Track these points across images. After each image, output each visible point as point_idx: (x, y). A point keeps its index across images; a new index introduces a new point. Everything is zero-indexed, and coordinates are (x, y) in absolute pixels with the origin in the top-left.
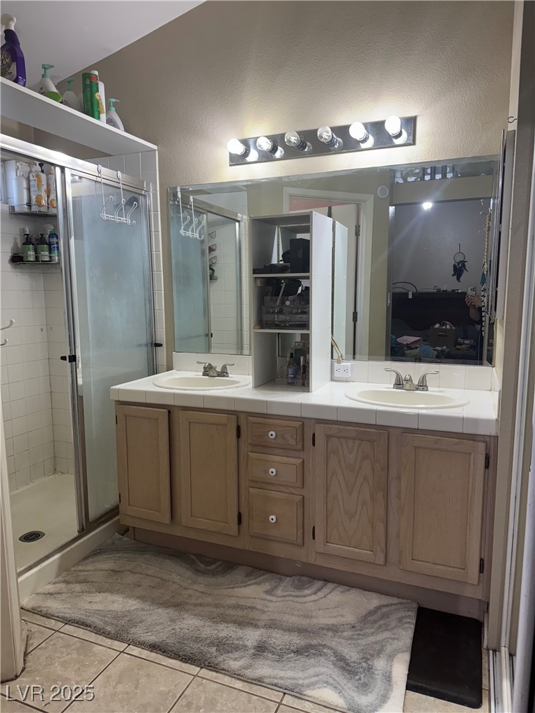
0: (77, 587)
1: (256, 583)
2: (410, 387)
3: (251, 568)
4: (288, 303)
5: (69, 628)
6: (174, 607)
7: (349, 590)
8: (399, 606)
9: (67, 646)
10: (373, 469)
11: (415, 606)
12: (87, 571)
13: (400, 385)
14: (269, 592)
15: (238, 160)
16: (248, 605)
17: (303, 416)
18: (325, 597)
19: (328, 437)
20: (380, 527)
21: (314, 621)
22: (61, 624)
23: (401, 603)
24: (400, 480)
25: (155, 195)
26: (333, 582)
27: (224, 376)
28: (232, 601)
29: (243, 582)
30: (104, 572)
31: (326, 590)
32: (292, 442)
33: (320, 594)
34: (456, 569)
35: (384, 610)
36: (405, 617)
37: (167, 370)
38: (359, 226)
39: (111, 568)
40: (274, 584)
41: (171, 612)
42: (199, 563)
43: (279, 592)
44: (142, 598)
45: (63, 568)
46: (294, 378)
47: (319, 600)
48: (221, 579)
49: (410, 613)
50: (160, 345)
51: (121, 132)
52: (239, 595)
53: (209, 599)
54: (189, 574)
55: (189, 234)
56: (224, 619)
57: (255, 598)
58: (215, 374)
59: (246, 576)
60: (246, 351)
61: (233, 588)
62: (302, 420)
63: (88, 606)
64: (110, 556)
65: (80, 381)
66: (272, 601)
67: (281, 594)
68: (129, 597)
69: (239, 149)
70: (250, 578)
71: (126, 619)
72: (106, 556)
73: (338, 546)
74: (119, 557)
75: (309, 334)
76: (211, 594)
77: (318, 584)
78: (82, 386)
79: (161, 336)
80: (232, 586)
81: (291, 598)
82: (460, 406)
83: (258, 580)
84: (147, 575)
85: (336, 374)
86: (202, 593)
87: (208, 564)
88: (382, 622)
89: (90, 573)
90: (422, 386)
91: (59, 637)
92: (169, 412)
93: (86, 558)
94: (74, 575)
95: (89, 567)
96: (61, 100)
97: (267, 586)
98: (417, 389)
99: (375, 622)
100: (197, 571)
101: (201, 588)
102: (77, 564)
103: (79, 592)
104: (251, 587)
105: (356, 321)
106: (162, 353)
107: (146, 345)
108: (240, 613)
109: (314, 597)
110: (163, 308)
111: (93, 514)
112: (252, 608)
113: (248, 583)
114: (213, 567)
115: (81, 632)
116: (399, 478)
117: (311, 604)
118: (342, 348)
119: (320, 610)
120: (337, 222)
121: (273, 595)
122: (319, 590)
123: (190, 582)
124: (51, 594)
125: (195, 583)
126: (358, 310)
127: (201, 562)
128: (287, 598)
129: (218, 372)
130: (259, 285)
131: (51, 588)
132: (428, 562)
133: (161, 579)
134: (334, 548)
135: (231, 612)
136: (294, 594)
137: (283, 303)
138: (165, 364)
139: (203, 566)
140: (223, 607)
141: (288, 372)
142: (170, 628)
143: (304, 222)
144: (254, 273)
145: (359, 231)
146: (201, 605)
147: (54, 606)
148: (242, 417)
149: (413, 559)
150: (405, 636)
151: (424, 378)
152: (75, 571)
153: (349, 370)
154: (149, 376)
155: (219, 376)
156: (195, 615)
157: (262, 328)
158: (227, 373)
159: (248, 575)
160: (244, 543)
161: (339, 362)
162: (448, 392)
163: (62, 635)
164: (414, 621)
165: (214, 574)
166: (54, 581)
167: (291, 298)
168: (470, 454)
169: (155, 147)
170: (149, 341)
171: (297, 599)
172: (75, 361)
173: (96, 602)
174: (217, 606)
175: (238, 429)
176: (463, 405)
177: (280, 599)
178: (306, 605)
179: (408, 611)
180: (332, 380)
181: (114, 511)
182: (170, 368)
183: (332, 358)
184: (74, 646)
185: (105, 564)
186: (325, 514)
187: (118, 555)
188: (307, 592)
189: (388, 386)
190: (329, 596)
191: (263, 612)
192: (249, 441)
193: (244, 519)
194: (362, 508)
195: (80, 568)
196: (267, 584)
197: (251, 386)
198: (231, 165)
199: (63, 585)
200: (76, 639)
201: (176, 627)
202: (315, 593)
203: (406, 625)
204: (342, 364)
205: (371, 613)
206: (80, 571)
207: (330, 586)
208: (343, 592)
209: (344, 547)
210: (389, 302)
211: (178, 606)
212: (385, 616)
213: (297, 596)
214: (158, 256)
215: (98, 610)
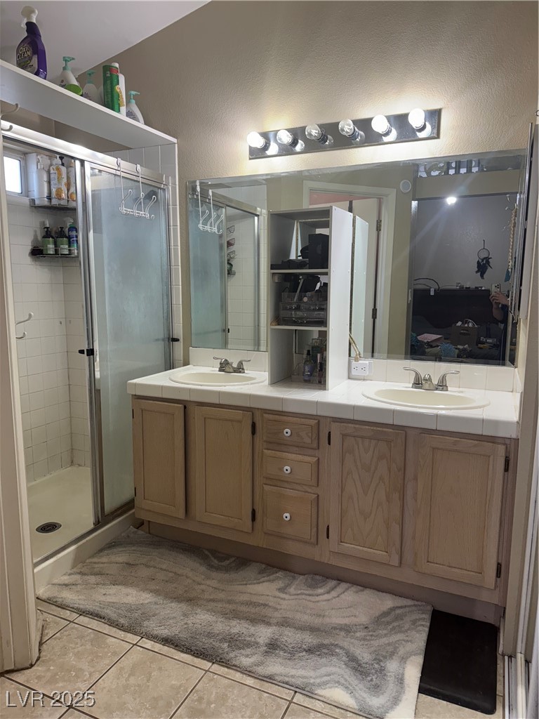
0: (92, 579)
1: (269, 581)
2: (430, 386)
3: (264, 566)
4: (305, 299)
5: (84, 620)
6: (188, 601)
7: (363, 591)
8: (414, 608)
9: (82, 637)
10: (389, 469)
11: (430, 608)
12: (102, 563)
13: (419, 384)
14: (282, 590)
15: (257, 153)
16: (261, 602)
17: (319, 414)
18: (338, 596)
19: (344, 436)
20: (396, 528)
21: (327, 620)
22: (75, 615)
23: (415, 605)
24: (417, 480)
25: (174, 189)
26: (346, 582)
27: (240, 372)
28: (245, 598)
29: (255, 579)
30: (118, 565)
31: (339, 590)
32: (308, 440)
33: (334, 594)
34: (472, 573)
35: (398, 611)
36: (420, 619)
37: (184, 365)
38: (381, 221)
39: (125, 561)
40: (287, 582)
41: (184, 607)
42: (213, 559)
43: (292, 590)
44: (156, 592)
45: (78, 560)
46: (311, 375)
47: (332, 599)
48: (233, 575)
49: (424, 616)
50: (177, 340)
51: (141, 125)
52: (252, 592)
53: (221, 596)
54: (203, 569)
55: (208, 228)
56: (236, 615)
57: (268, 596)
58: (231, 370)
59: (259, 573)
60: (263, 348)
61: (246, 584)
62: (318, 419)
63: (103, 598)
64: (124, 549)
65: (98, 375)
66: (284, 599)
67: (295, 592)
68: (144, 590)
69: (259, 142)
70: (263, 575)
71: (140, 612)
72: (120, 549)
73: (352, 546)
74: (134, 550)
75: (326, 331)
76: (223, 590)
77: (332, 583)
78: (99, 380)
79: (178, 331)
80: (245, 582)
81: (303, 597)
82: (480, 407)
83: (271, 577)
84: (161, 569)
85: (354, 372)
86: (215, 588)
87: (221, 559)
88: (395, 624)
89: (105, 565)
90: (442, 385)
91: (72, 628)
92: (185, 407)
93: (101, 550)
94: (89, 567)
95: (104, 560)
96: (81, 93)
97: (280, 584)
98: (437, 389)
99: (389, 623)
100: (211, 567)
101: (214, 583)
102: (93, 556)
103: (94, 584)
104: (265, 584)
105: (376, 318)
106: (179, 348)
107: (163, 340)
108: (253, 610)
109: (326, 597)
110: (181, 303)
111: (109, 507)
112: (265, 605)
113: (261, 580)
114: (227, 562)
115: (95, 624)
116: (416, 479)
117: (324, 603)
118: (360, 345)
119: (332, 609)
120: (357, 217)
121: (286, 593)
122: (333, 589)
123: (203, 577)
124: (66, 585)
125: (208, 578)
126: (378, 307)
127: (215, 558)
128: (300, 597)
129: (233, 368)
130: (277, 281)
131: (66, 579)
132: (443, 565)
133: (175, 573)
134: (348, 547)
135: (244, 608)
136: (307, 592)
137: (300, 299)
138: (182, 359)
139: (216, 561)
140: (236, 603)
141: (304, 369)
142: (183, 623)
143: (324, 217)
144: (271, 269)
145: (380, 226)
146: (213, 600)
147: (69, 596)
148: (257, 414)
149: (428, 562)
150: (419, 639)
151: (443, 378)
152: (91, 563)
153: (367, 369)
154: (166, 370)
155: (235, 372)
156: (208, 610)
157: (279, 325)
158: (243, 369)
159: (261, 572)
160: (258, 540)
161: (356, 360)
162: (468, 393)
163: (76, 626)
164: (428, 624)
165: (227, 569)
166: (69, 572)
167: (309, 294)
168: (489, 457)
169: (175, 140)
170: (166, 336)
171: (310, 598)
172: (93, 354)
173: (110, 595)
174: (229, 602)
175: (254, 426)
176: (483, 406)
177: (292, 597)
178: (319, 604)
179: (423, 613)
180: (349, 378)
181: (129, 505)
182: (186, 363)
183: (350, 356)
184: (88, 637)
185: (120, 556)
186: (340, 512)
187: (133, 548)
188: (320, 591)
189: (406, 385)
190: (343, 596)
191: (276, 609)
192: (265, 439)
193: (258, 515)
194: (377, 508)
195: (95, 560)
196: (280, 582)
197: (267, 382)
198: (250, 159)
199: (78, 577)
200: (90, 631)
201: (189, 622)
202: (328, 592)
203: (421, 628)
204: (360, 362)
205: (385, 614)
206: (95, 563)
207: (344, 585)
208: (357, 592)
209: (359, 547)
210: (410, 299)
211: (190, 600)
212: (398, 618)
213: (310, 595)
214: (176, 250)
215: (114, 603)
